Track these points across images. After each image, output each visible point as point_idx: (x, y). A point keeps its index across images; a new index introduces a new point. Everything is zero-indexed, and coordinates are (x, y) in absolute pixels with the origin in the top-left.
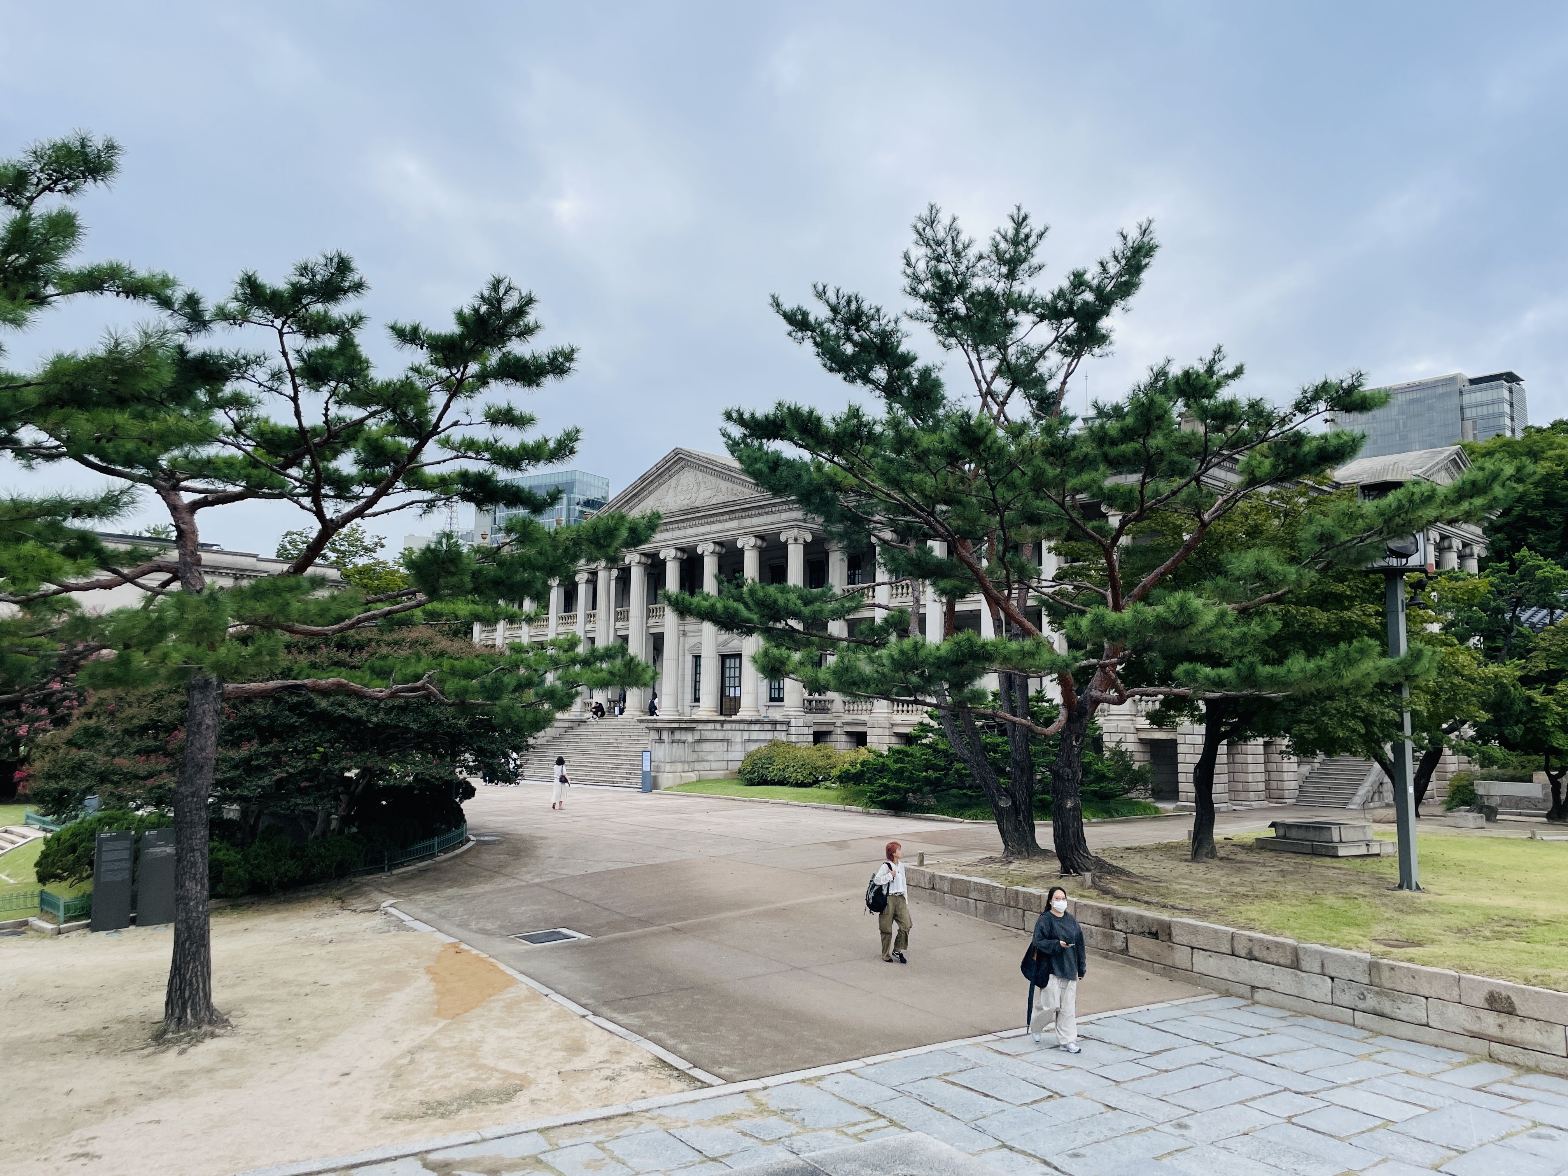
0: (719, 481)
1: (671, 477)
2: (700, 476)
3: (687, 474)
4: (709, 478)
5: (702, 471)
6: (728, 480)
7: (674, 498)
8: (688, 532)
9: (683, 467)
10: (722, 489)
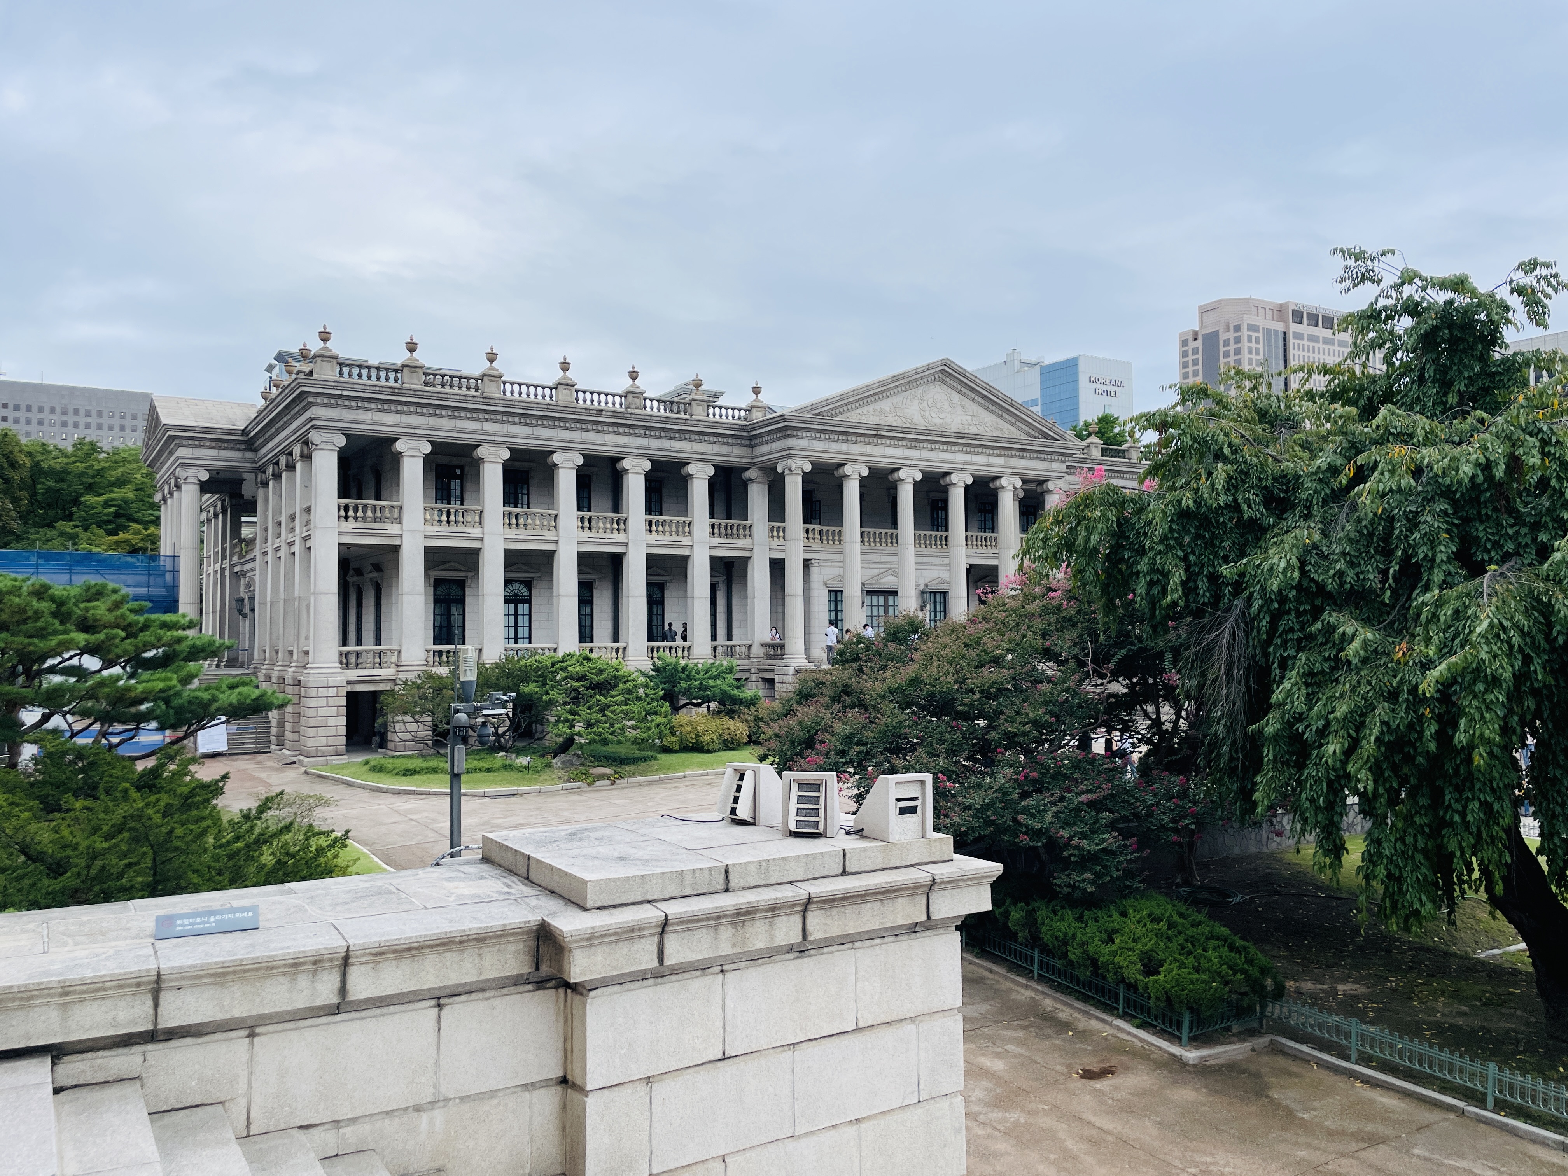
0: (980, 409)
1: (918, 386)
2: (956, 397)
3: (938, 389)
4: (967, 402)
5: (960, 392)
6: (992, 412)
7: (923, 413)
8: (942, 456)
9: (935, 380)
10: (985, 420)
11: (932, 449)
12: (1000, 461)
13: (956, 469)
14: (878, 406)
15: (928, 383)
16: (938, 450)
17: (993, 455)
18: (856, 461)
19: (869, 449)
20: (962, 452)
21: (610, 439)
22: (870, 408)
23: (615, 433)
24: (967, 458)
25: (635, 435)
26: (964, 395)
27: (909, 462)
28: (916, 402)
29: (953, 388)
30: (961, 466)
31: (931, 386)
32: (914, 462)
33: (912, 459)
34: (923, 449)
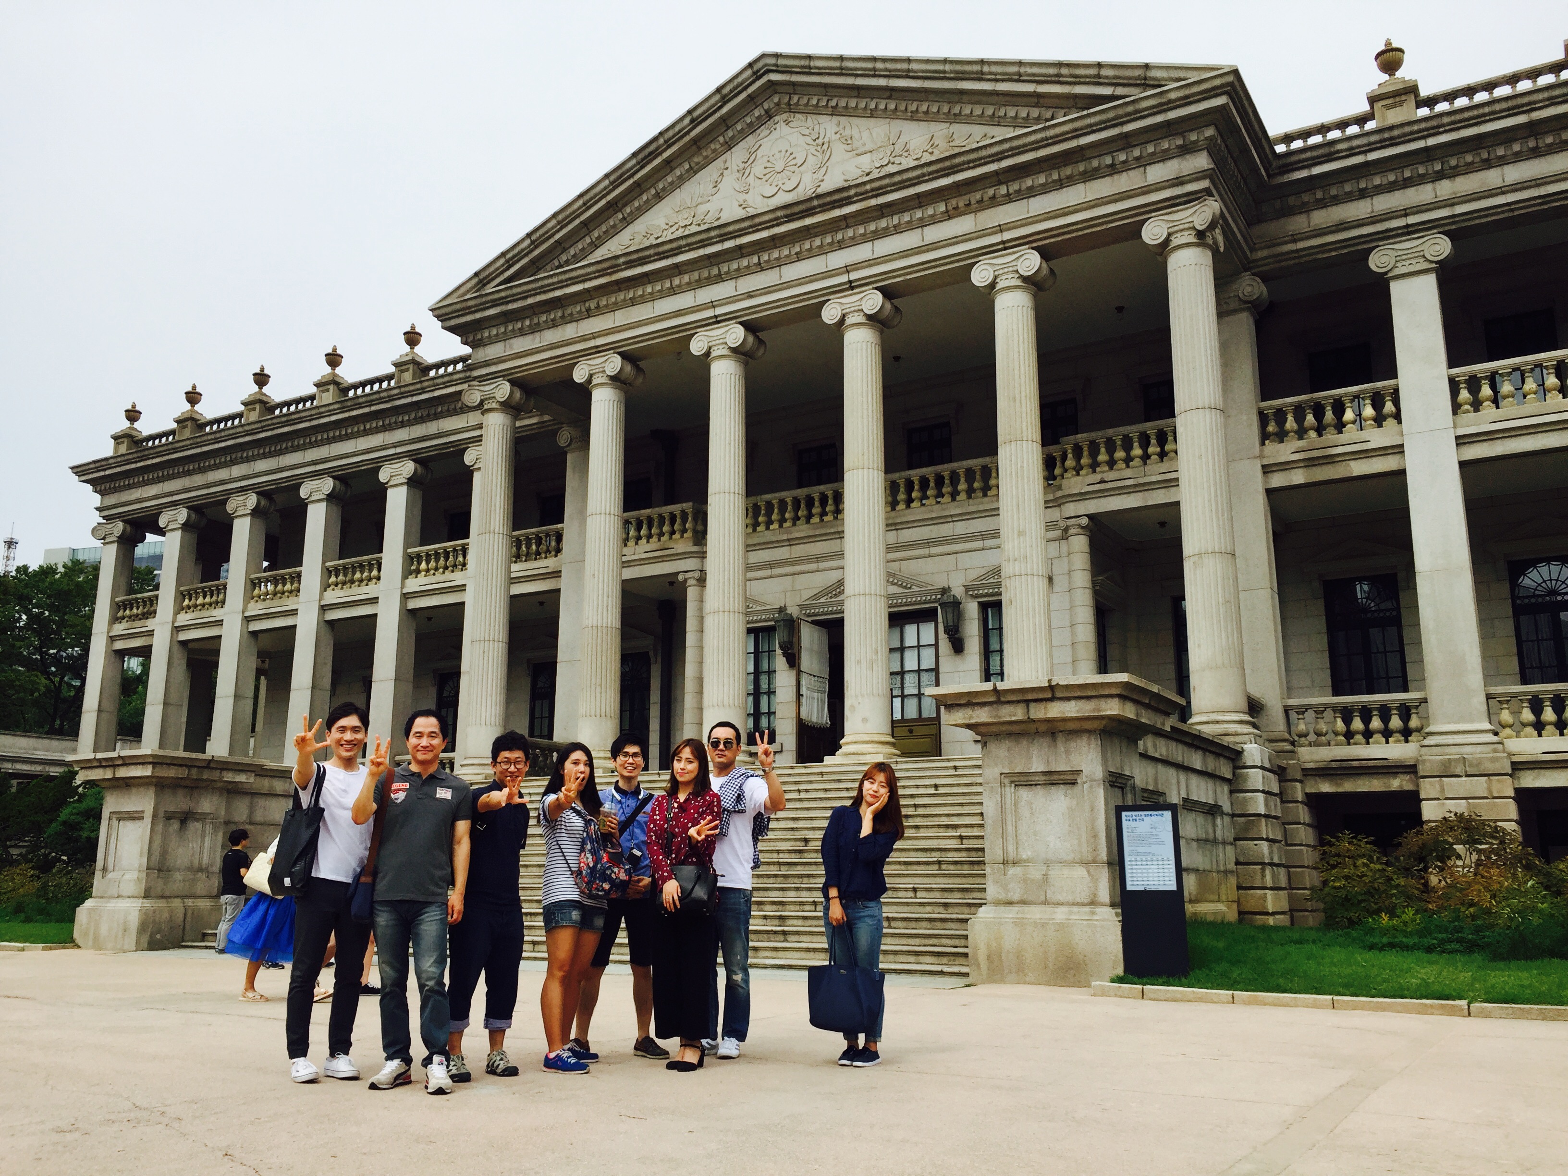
0: (898, 126)
1: (729, 146)
2: (828, 126)
3: (781, 129)
5: (835, 112)
7: (742, 197)
8: (791, 272)
9: (770, 115)
10: (911, 146)
11: (761, 268)
12: (964, 225)
13: (836, 290)
15: (752, 129)
16: (779, 264)
17: (934, 221)
18: (595, 350)
20: (841, 245)
24: (863, 252)
26: (847, 112)
27: (709, 313)
28: (729, 182)
29: (816, 111)
30: (844, 278)
31: (763, 131)
32: (719, 311)
33: (712, 305)
34: (739, 274)
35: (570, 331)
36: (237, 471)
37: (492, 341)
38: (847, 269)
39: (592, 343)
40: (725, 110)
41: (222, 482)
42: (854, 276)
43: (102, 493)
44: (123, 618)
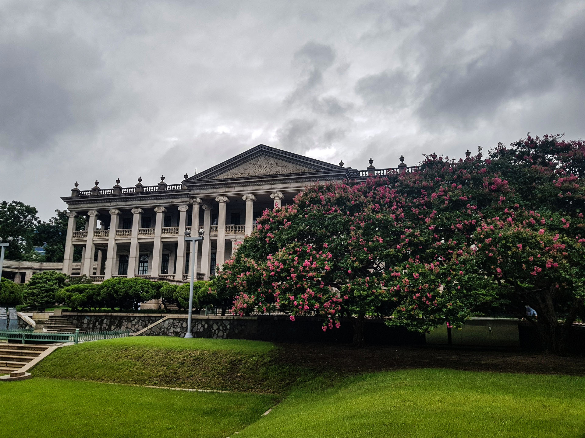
0: (287, 163)
1: (252, 159)
2: (273, 160)
3: (263, 158)
4: (279, 161)
5: (274, 158)
6: (293, 163)
7: (254, 170)
8: (265, 187)
9: (261, 155)
10: (289, 167)
11: (258, 185)
12: (299, 184)
13: (274, 192)
14: (232, 171)
15: (257, 157)
16: (262, 185)
17: (293, 182)
18: (221, 195)
19: (227, 190)
20: (275, 184)
21: (150, 202)
22: (228, 172)
23: (151, 199)
24: (279, 186)
25: (158, 199)
26: (277, 158)
28: (251, 167)
29: (271, 156)
30: (275, 190)
31: (259, 158)
32: (249, 192)
33: (248, 191)
34: (253, 185)
35: (215, 190)
36: (112, 204)
37: (196, 189)
38: (276, 189)
39: (220, 194)
40: (252, 153)
41: (108, 206)
42: (277, 190)
43: (69, 205)
44: (75, 236)
